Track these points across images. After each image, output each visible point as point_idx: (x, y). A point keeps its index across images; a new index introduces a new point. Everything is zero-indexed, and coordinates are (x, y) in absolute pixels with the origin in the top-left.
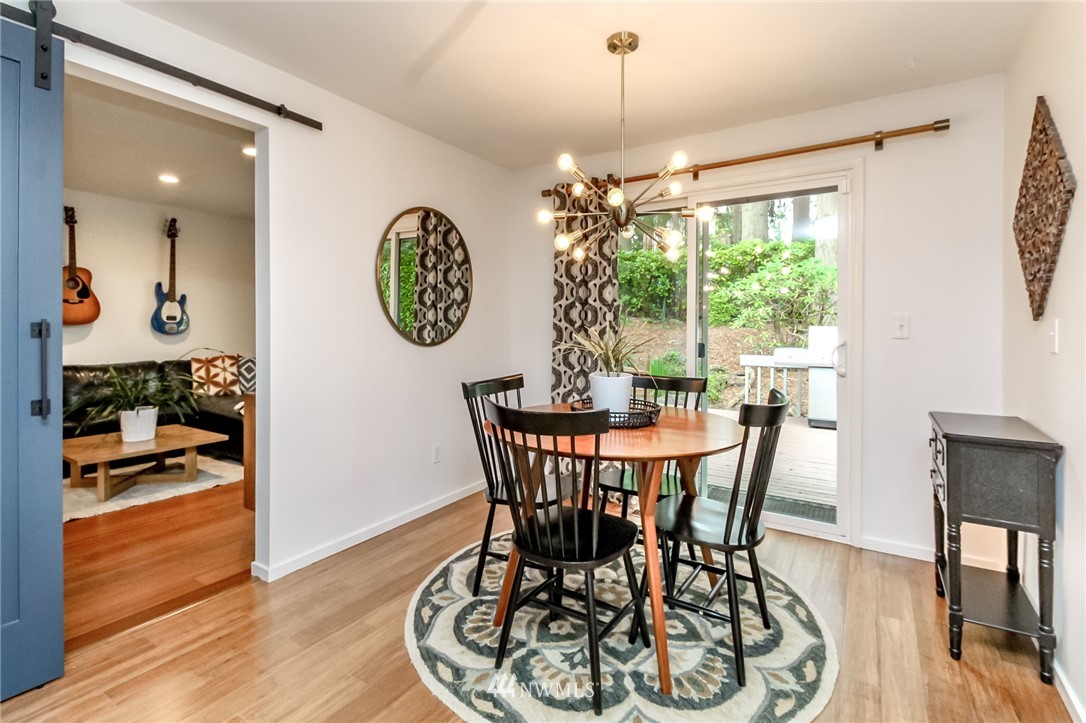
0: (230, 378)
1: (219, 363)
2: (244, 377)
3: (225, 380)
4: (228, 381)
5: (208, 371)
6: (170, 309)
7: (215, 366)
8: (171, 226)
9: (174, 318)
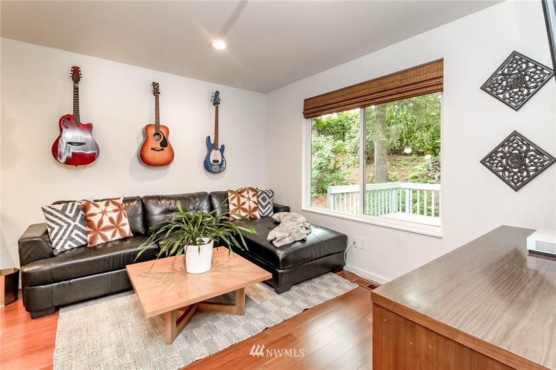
0: (253, 206)
1: (245, 194)
2: (261, 205)
3: (250, 207)
4: (252, 208)
5: (239, 200)
6: (215, 155)
7: (243, 196)
8: (216, 96)
9: (217, 161)
